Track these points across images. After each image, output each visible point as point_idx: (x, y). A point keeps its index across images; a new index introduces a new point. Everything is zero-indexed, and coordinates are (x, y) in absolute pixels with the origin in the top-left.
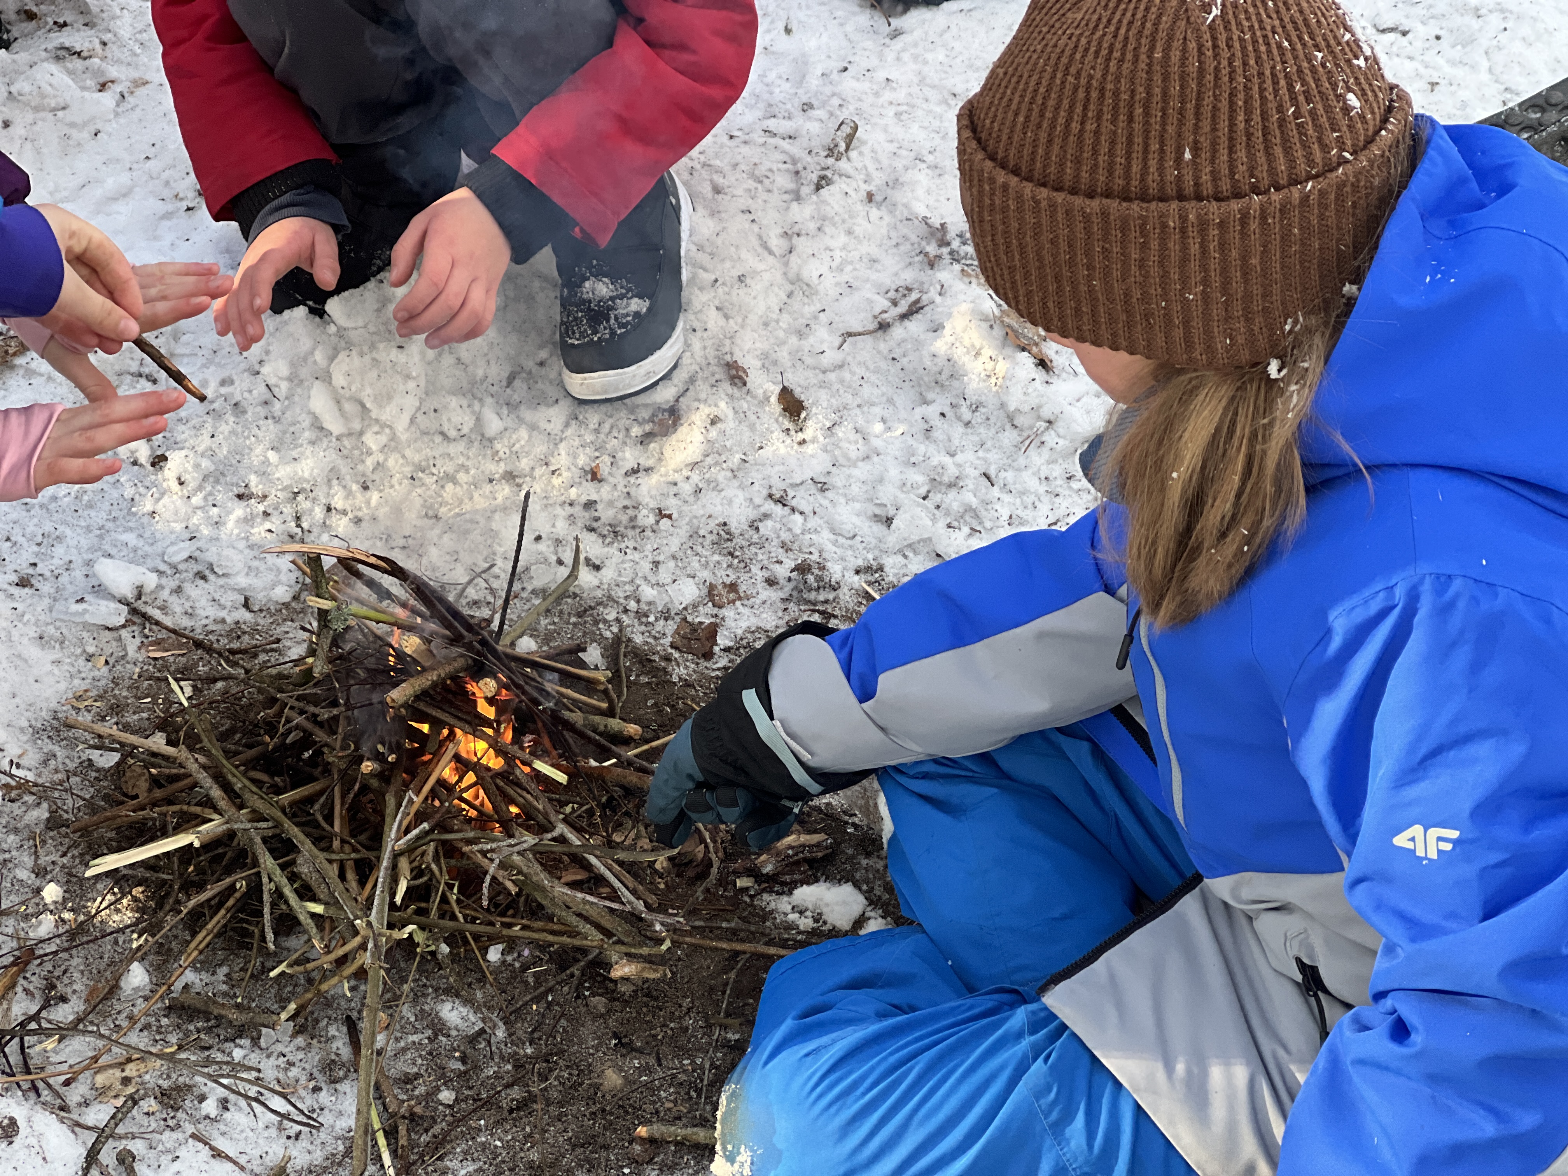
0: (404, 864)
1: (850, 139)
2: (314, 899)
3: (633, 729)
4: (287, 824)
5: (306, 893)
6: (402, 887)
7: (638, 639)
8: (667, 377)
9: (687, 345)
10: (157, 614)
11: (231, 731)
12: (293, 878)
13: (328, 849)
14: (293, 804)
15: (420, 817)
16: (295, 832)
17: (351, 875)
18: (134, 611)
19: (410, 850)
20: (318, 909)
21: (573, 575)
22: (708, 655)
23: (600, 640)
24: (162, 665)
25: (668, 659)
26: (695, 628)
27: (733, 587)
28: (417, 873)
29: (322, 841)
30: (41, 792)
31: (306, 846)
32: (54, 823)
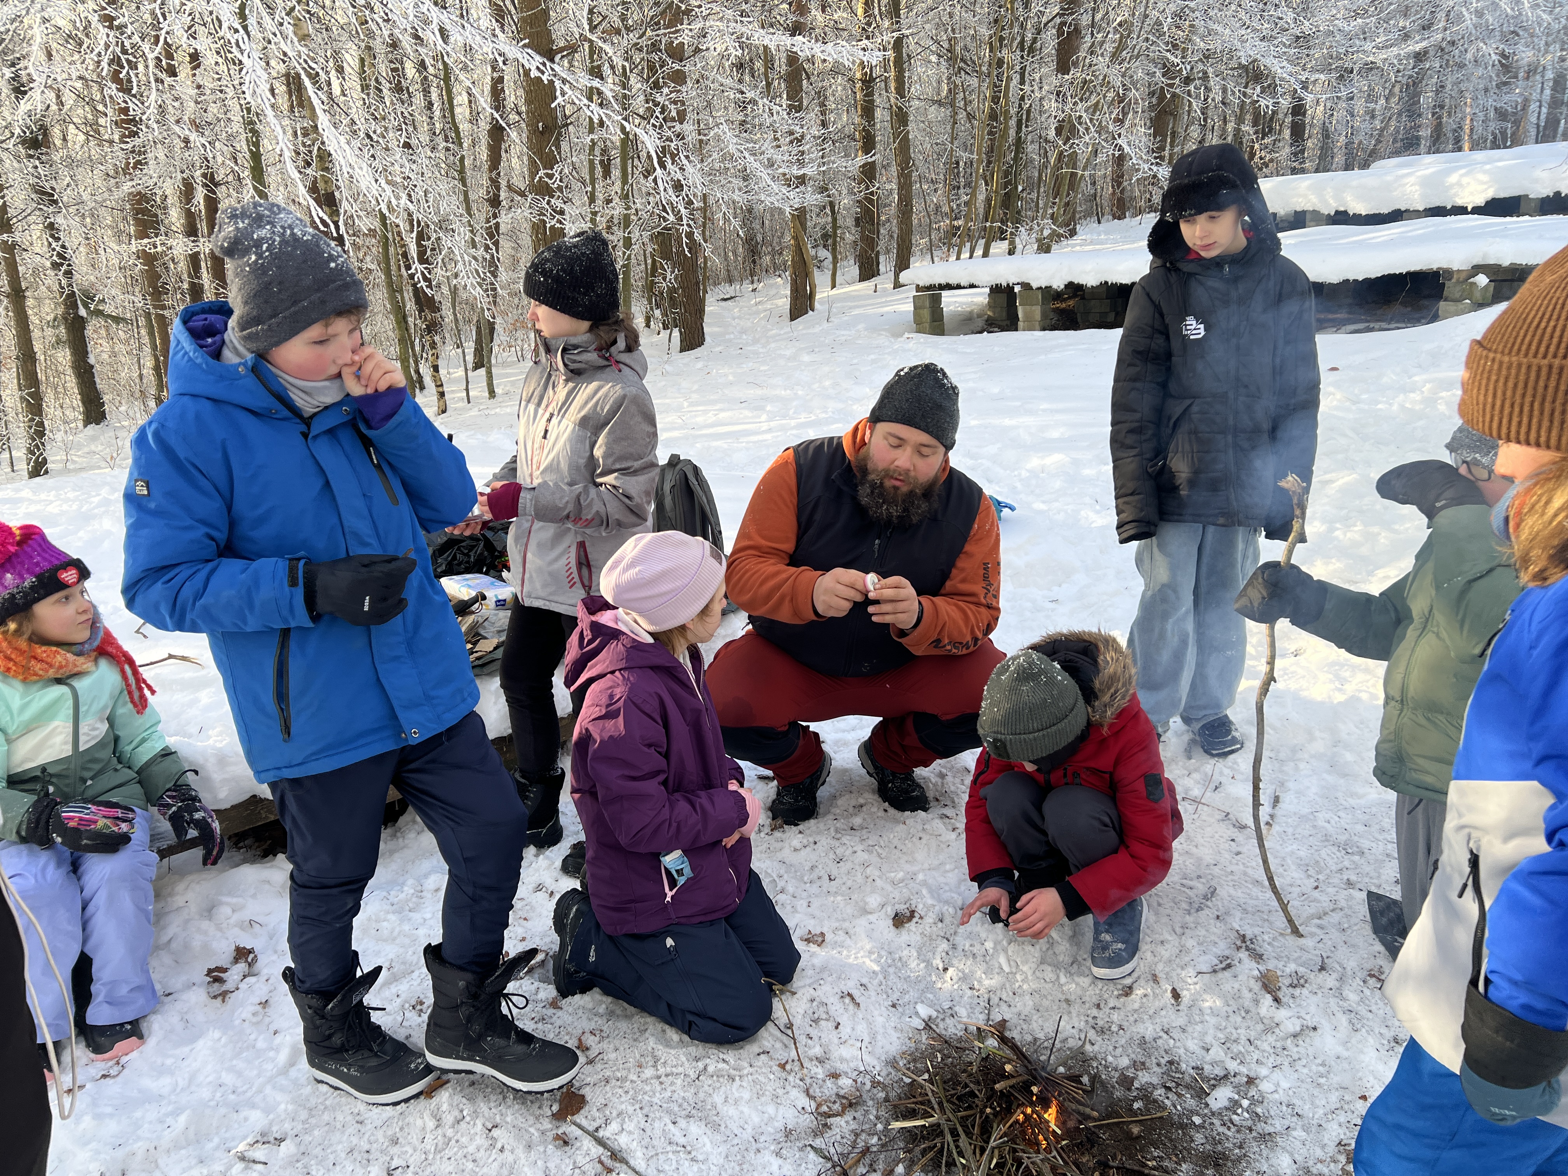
0: (996, 1152)
1: (1213, 893)
2: (963, 1157)
3: (1095, 1114)
4: (958, 1126)
5: (961, 1154)
6: (994, 1161)
7: (1103, 1077)
8: (1130, 974)
9: (1138, 964)
10: (934, 1027)
11: (949, 1080)
12: (957, 1147)
13: (971, 1138)
14: (962, 1118)
15: (1005, 1135)
16: (960, 1129)
17: (977, 1151)
18: (927, 1025)
19: (998, 1147)
20: (964, 1162)
21: (1083, 1046)
22: (1129, 1089)
23: (1089, 1074)
24: (932, 1047)
25: (1113, 1087)
26: (1127, 1077)
27: (1143, 1064)
28: (1001, 1157)
29: (969, 1134)
30: (884, 1087)
31: (963, 1135)
32: (887, 1100)
